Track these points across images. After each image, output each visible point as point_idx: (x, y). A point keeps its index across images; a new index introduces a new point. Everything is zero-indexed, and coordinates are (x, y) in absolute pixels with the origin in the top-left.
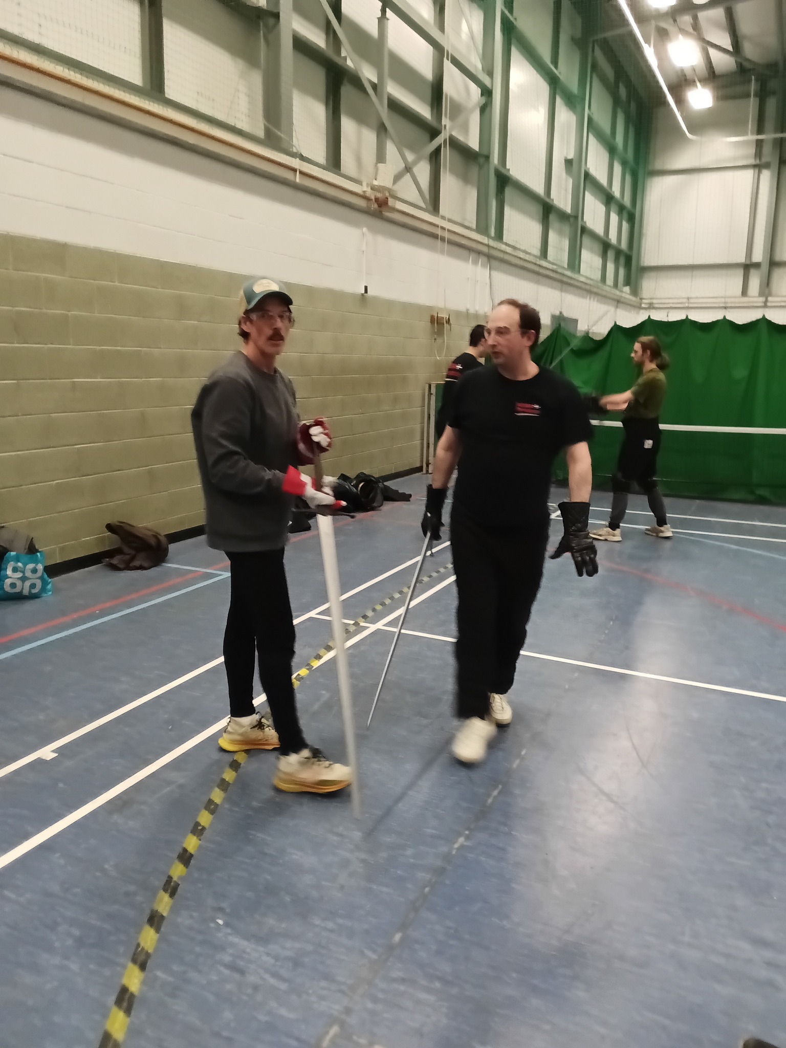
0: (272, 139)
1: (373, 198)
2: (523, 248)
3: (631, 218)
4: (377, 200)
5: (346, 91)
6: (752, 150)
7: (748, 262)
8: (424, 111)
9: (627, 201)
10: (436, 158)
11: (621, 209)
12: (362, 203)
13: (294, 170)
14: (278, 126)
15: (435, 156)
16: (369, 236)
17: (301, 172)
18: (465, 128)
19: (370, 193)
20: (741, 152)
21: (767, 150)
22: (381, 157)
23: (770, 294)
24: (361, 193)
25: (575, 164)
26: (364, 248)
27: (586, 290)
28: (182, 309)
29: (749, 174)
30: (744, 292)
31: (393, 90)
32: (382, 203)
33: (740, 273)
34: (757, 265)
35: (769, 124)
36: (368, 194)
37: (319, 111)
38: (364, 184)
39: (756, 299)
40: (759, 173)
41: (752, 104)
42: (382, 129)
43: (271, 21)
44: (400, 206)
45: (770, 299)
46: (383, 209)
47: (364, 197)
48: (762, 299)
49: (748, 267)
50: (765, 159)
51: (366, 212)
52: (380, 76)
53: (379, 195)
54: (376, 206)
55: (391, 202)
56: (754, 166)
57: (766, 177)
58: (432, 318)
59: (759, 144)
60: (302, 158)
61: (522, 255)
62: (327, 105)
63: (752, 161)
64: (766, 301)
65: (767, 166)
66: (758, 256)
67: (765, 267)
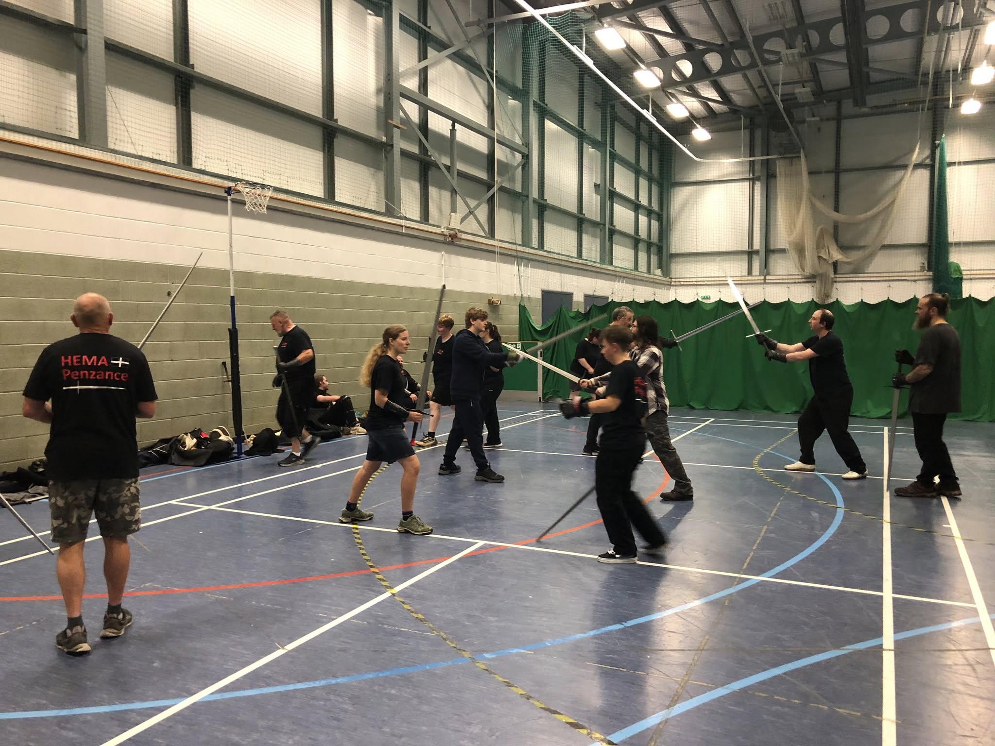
0: (390, 211)
1: (448, 234)
2: (556, 251)
3: (660, 218)
4: (450, 236)
5: (432, 174)
6: (747, 168)
7: (750, 250)
8: (483, 175)
9: (655, 207)
10: (492, 201)
11: (649, 213)
12: (441, 238)
13: (402, 226)
14: (393, 203)
15: (491, 201)
16: (446, 256)
17: (405, 227)
18: (512, 180)
19: (446, 232)
20: (740, 169)
21: (757, 167)
22: (454, 210)
23: (768, 274)
24: (441, 233)
25: (602, 186)
26: (443, 263)
27: (616, 276)
28: (345, 303)
29: (746, 184)
30: (750, 272)
31: (460, 166)
32: (454, 237)
33: (746, 257)
34: (757, 252)
35: (758, 149)
36: (445, 233)
37: (416, 186)
38: (442, 227)
39: (756, 278)
40: (753, 184)
41: (744, 135)
42: (454, 192)
43: (389, 148)
44: (464, 236)
45: (768, 277)
46: (455, 240)
47: (442, 234)
48: (762, 278)
49: (751, 254)
50: (757, 174)
51: (444, 243)
52: (452, 162)
53: (452, 232)
54: (450, 238)
55: (460, 235)
56: (749, 179)
57: (758, 186)
58: (489, 300)
59: (752, 164)
60: (406, 219)
61: (556, 256)
62: (420, 182)
63: (747, 176)
64: (765, 279)
65: (758, 179)
66: (757, 246)
67: (762, 253)
